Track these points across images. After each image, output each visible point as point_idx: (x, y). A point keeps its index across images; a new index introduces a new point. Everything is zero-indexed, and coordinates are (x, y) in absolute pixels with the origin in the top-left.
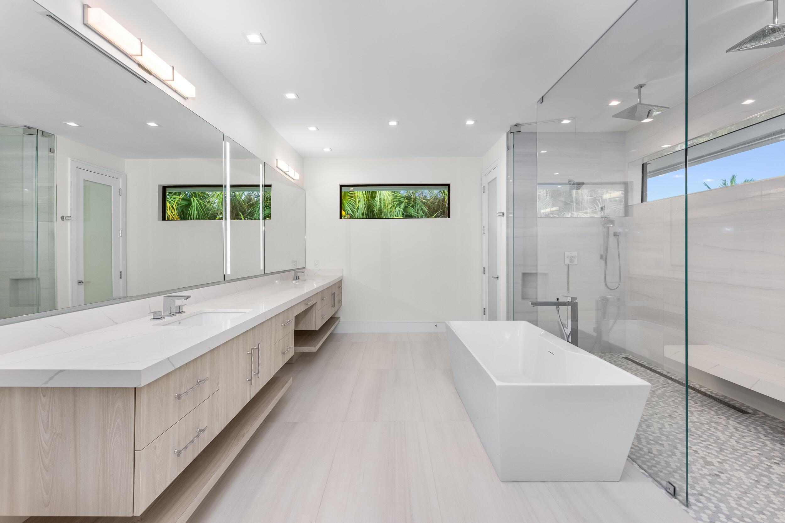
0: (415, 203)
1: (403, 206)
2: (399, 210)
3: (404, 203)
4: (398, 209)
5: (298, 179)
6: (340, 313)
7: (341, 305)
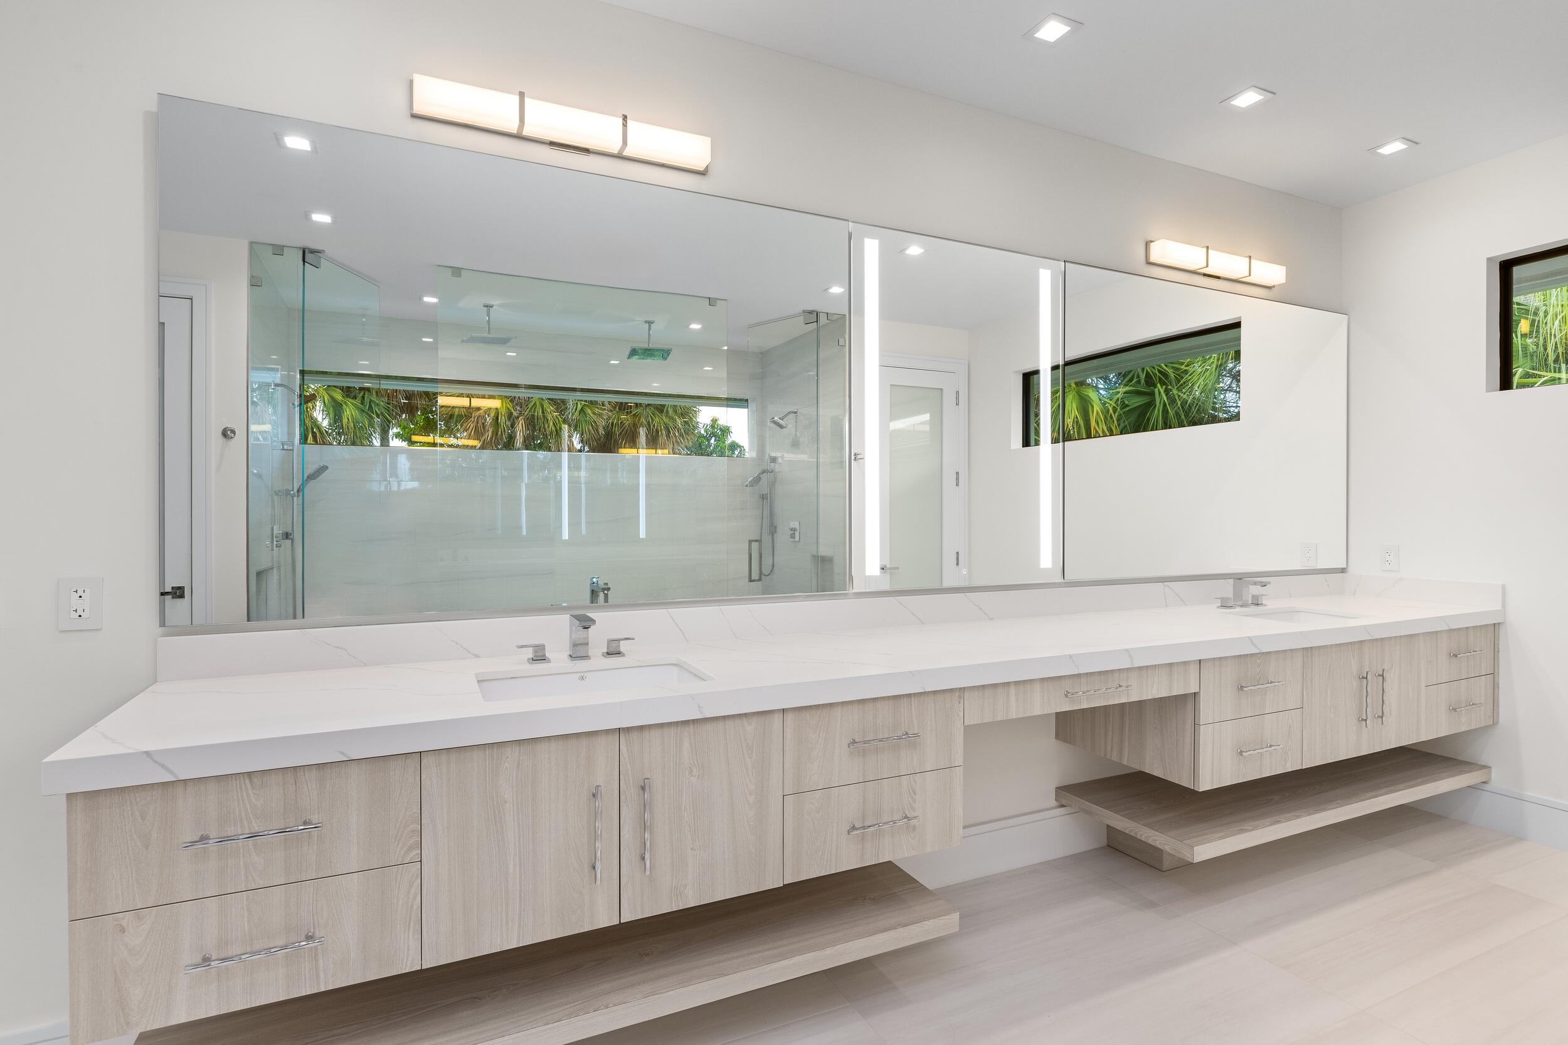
5: (1284, 282)
6: (1487, 752)
7: (1495, 723)
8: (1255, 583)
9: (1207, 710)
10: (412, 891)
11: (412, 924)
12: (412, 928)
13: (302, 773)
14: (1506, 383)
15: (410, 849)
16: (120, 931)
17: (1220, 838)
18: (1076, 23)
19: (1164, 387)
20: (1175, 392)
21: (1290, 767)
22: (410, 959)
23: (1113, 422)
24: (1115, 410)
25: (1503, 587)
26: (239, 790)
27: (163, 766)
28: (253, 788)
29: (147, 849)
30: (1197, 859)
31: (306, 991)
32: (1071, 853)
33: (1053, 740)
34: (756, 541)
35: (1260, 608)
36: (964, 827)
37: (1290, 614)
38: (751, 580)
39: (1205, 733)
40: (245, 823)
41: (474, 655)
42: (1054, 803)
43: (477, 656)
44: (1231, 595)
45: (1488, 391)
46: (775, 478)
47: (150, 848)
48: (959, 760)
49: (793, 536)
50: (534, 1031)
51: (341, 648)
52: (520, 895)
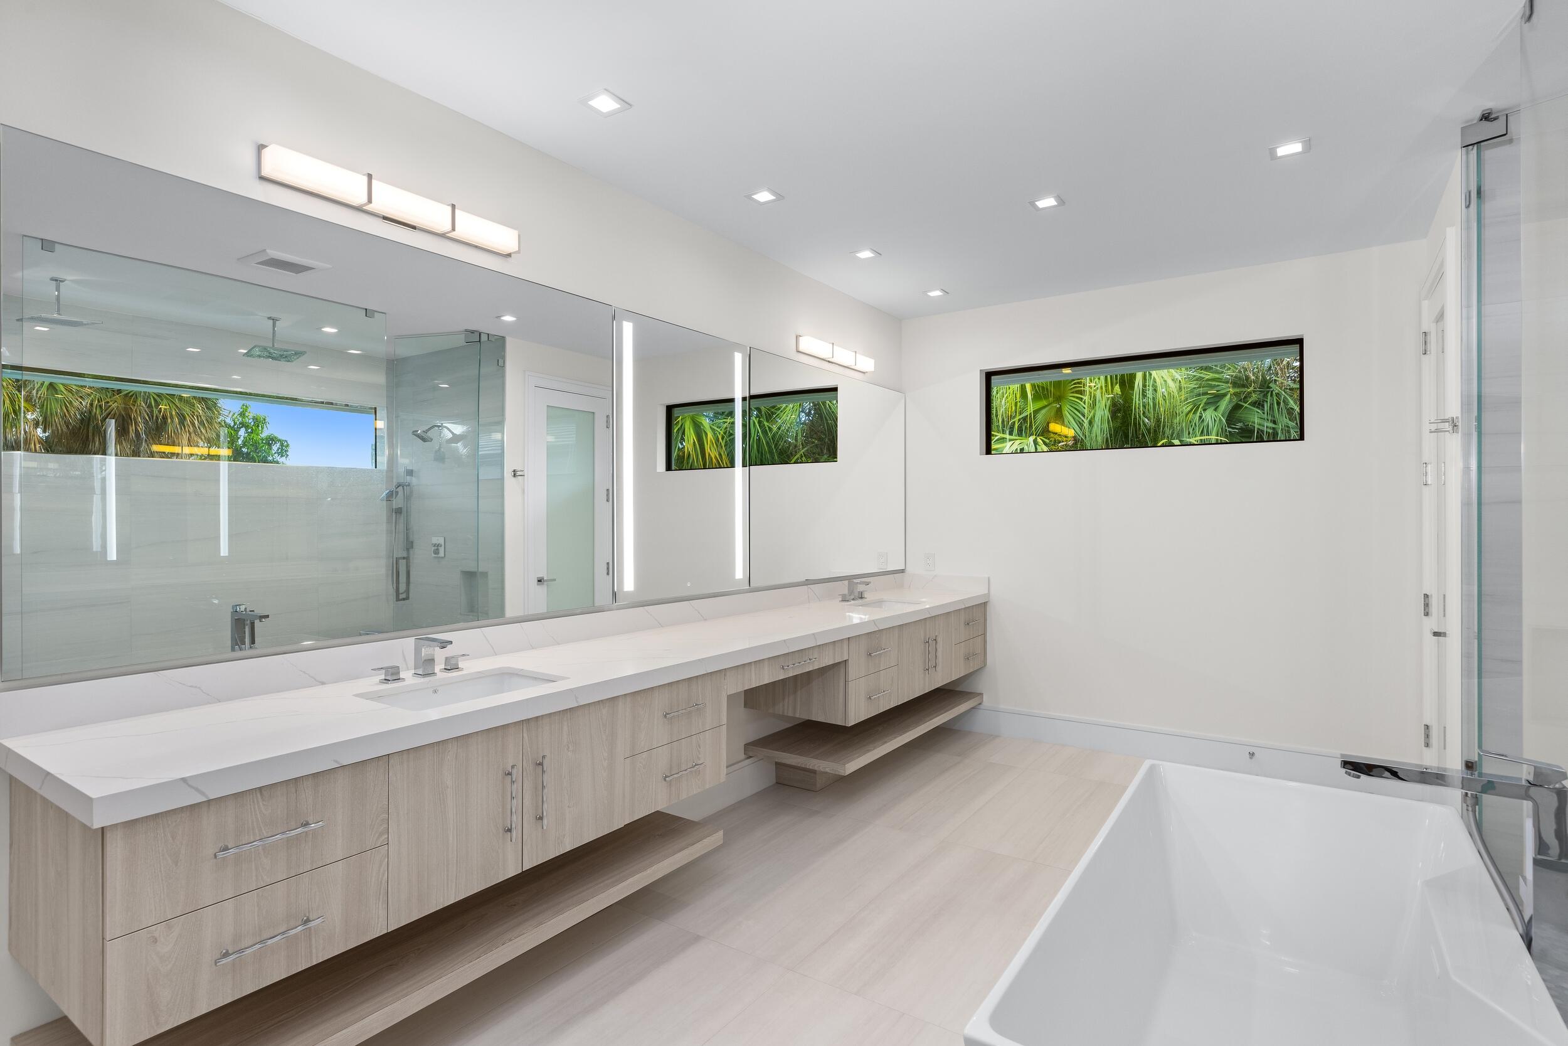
0: (1265, 396)
1: (1225, 404)
2: (1213, 417)
3: (1228, 397)
4: (1209, 415)
5: (873, 370)
6: (982, 685)
7: (985, 665)
8: (860, 583)
9: (853, 671)
10: (382, 870)
11: (381, 897)
12: (381, 900)
13: (301, 782)
14: (989, 451)
15: (381, 834)
16: (153, 941)
17: (858, 757)
18: (780, 197)
19: (758, 419)
20: (766, 424)
21: (892, 705)
22: (379, 925)
23: (722, 447)
24: (723, 439)
25: (989, 578)
26: (252, 804)
27: (197, 790)
28: (263, 800)
29: (176, 865)
30: (847, 773)
31: (302, 968)
32: (754, 792)
33: (742, 708)
34: (404, 558)
35: (864, 600)
36: (727, 767)
37: (879, 603)
38: (398, 599)
39: (851, 685)
40: (257, 831)
41: (320, 682)
42: (743, 756)
43: (323, 683)
44: (846, 592)
45: (980, 455)
46: (411, 492)
47: (179, 864)
48: (724, 721)
49: (436, 552)
50: (462, 969)
51: (196, 687)
52: (457, 861)
